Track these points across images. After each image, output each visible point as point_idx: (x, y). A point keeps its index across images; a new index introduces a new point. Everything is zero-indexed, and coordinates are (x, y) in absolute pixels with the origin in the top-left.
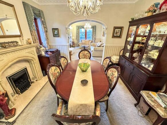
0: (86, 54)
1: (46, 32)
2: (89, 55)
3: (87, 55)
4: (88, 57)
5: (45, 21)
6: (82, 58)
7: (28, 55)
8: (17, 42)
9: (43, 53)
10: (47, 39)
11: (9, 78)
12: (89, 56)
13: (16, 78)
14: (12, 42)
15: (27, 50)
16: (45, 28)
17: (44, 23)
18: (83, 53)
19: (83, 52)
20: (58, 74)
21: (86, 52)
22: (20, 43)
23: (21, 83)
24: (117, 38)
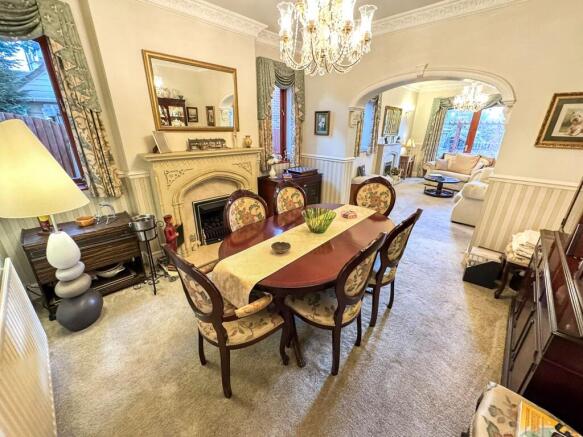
0: (378, 194)
1: (302, 121)
2: (389, 200)
3: (383, 198)
4: (383, 204)
5: (303, 95)
6: (364, 205)
7: (236, 169)
8: (223, 141)
9: (273, 174)
10: (300, 139)
11: (196, 205)
12: (389, 203)
13: (205, 209)
14: (216, 140)
15: (237, 160)
16: (301, 110)
17: (299, 99)
18: (370, 189)
19: (372, 185)
20: (257, 219)
21: (382, 188)
22: (229, 144)
23: (214, 224)
24: (565, 147)
